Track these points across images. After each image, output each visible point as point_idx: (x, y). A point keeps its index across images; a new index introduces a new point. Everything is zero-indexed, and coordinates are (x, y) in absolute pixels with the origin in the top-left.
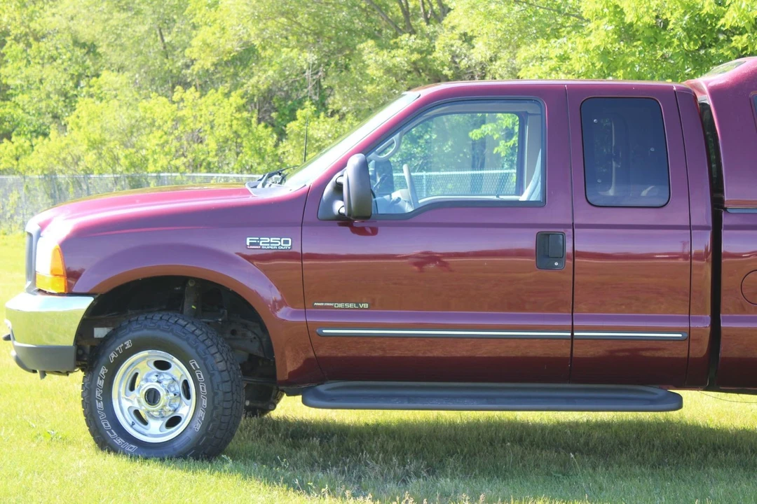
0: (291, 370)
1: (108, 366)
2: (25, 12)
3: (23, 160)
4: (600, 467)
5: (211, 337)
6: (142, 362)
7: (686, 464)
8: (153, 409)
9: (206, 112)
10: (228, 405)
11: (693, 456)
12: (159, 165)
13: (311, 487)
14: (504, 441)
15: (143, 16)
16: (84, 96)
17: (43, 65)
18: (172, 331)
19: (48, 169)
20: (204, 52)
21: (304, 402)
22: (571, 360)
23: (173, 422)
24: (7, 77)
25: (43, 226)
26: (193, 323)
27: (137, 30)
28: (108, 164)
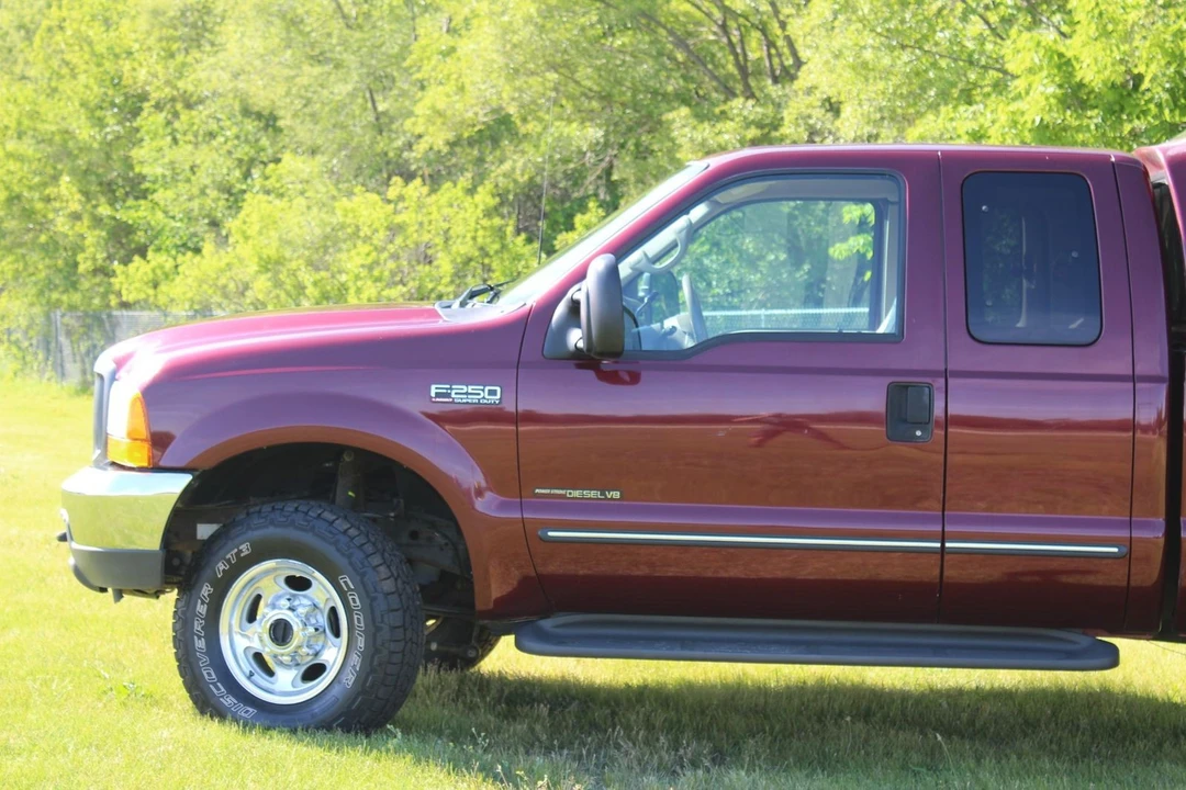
0: (499, 595)
1: (215, 583)
2: (172, 64)
3: (163, 287)
4: (988, 759)
5: (373, 539)
6: (267, 577)
7: (1128, 758)
8: (283, 651)
9: (438, 217)
10: (399, 647)
11: (1140, 744)
12: (365, 296)
13: (522, 778)
14: (841, 715)
15: (345, 70)
16: (257, 192)
17: (196, 145)
18: (312, 529)
19: (200, 303)
20: (434, 124)
21: (519, 646)
22: (941, 586)
23: (314, 672)
24: (142, 163)
25: (120, 363)
26: (345, 518)
27: (336, 91)
28: (288, 294)
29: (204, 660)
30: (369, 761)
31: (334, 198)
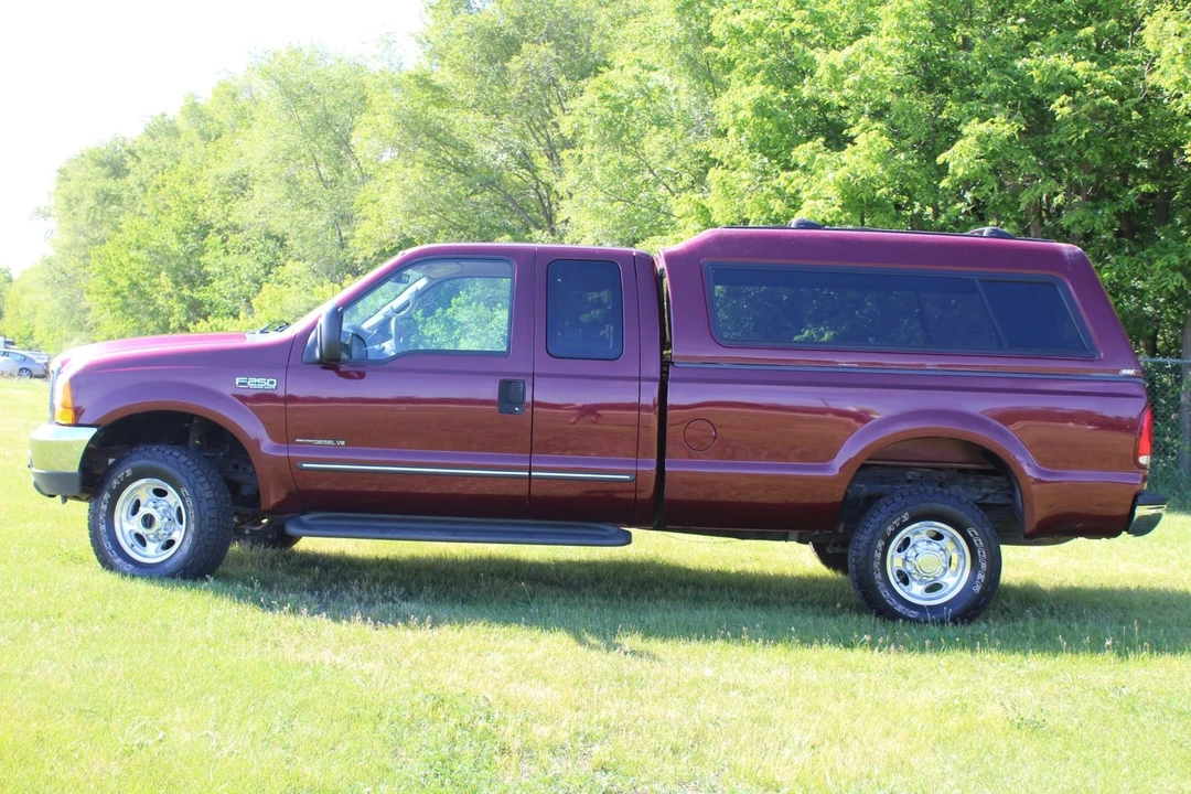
0: (276, 501)
1: (112, 493)
2: (226, 207)
5: (201, 468)
6: (142, 489)
8: (150, 532)
10: (214, 530)
13: (275, 605)
15: (322, 212)
16: (272, 282)
17: (239, 255)
18: (166, 461)
20: (366, 243)
23: (168, 545)
25: (63, 363)
29: (105, 537)
30: (188, 595)
31: (314, 286)
